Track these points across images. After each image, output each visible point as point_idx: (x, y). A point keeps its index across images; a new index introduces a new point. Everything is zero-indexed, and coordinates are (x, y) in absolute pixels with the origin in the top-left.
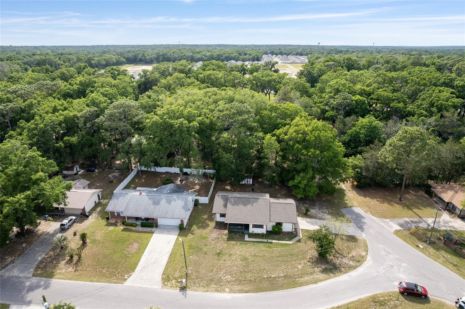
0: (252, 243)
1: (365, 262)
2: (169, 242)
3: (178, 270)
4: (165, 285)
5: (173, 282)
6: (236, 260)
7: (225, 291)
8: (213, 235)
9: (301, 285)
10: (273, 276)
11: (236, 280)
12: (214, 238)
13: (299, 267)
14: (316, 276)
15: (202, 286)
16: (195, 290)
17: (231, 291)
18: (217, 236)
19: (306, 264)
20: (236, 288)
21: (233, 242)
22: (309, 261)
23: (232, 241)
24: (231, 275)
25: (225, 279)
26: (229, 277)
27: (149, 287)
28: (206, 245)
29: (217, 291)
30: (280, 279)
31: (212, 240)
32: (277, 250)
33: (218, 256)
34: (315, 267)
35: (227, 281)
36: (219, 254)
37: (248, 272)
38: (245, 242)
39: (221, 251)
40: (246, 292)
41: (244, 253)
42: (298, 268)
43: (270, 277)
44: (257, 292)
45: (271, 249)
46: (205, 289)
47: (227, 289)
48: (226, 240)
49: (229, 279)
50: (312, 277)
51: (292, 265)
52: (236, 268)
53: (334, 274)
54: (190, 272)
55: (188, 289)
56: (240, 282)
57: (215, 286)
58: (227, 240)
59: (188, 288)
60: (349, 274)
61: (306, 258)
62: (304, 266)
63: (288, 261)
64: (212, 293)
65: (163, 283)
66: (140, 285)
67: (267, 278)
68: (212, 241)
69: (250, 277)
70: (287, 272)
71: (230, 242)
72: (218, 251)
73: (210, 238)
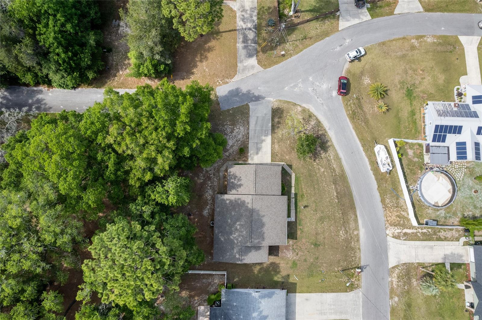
0: (298, 213)
1: (311, 110)
2: (307, 300)
3: (340, 280)
4: (358, 286)
5: (353, 281)
6: (323, 227)
7: (358, 234)
8: (289, 255)
9: (343, 171)
10: (335, 194)
11: (344, 226)
12: (293, 253)
13: (323, 170)
14: (332, 158)
15: (354, 254)
16: (360, 259)
17: (357, 228)
18: (291, 251)
19: (318, 164)
20: (352, 225)
21: (299, 232)
22: (314, 160)
23: (297, 235)
24: (339, 231)
25: (344, 235)
26: (341, 232)
27: (361, 299)
28: (305, 260)
29: (358, 240)
30: (339, 188)
31: (297, 255)
32: (305, 189)
33: (319, 245)
34: (321, 157)
35: (346, 234)
36: (316, 245)
37: (335, 216)
38: (298, 221)
39: (312, 243)
40: (356, 216)
41: (313, 221)
42: (324, 172)
43: (337, 196)
44: (355, 208)
45: (305, 195)
46: (358, 251)
47: (355, 233)
48: (295, 241)
49: (343, 232)
50: (333, 161)
51: (321, 177)
52: (332, 227)
53: (327, 141)
54: (340, 268)
55: (360, 265)
56: (345, 223)
57: (353, 243)
58: (296, 239)
59: (358, 265)
60: (327, 129)
61: (312, 162)
62: (321, 166)
63: (317, 180)
64: (361, 245)
65: (356, 288)
66: (361, 308)
67: (338, 199)
68: (299, 255)
69: (339, 214)
70: (330, 181)
71: (298, 236)
72: (313, 246)
73: (294, 258)
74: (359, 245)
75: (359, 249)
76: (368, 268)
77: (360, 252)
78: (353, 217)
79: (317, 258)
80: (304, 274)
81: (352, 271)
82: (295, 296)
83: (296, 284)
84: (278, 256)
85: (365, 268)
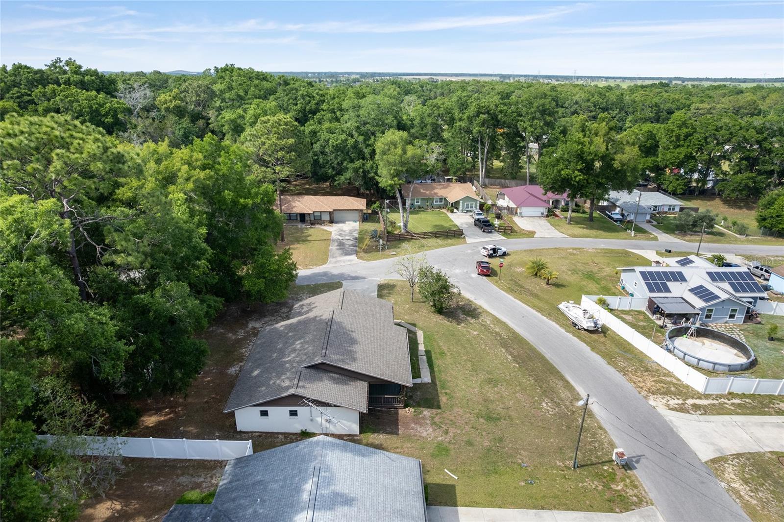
3: (581, 485)
4: (640, 501)
5: (618, 488)
6: (499, 393)
8: (425, 433)
10: (510, 358)
11: (547, 396)
12: (434, 430)
13: (475, 333)
14: (488, 323)
15: (593, 437)
18: (428, 426)
21: (443, 399)
23: (438, 401)
24: (537, 402)
25: (554, 409)
26: (544, 404)
28: (470, 443)
30: (515, 352)
31: (447, 433)
33: (498, 419)
35: (557, 406)
36: (491, 419)
38: (438, 383)
39: (479, 415)
41: (474, 384)
42: (478, 335)
43: (515, 360)
45: (446, 353)
46: (600, 432)
48: (435, 411)
49: (550, 404)
51: (475, 339)
52: (518, 394)
54: (569, 463)
56: (548, 393)
62: (470, 329)
63: (468, 341)
65: (637, 504)
67: (518, 364)
68: (451, 434)
69: (528, 380)
70: (494, 344)
71: (442, 404)
72: (482, 420)
73: (440, 438)
74: (598, 422)
75: (601, 428)
76: (643, 460)
77: (606, 432)
78: (560, 383)
79: (501, 440)
80: (473, 468)
81: (606, 468)
82: (457, 512)
83: (453, 487)
84: (398, 434)
85: (638, 462)
